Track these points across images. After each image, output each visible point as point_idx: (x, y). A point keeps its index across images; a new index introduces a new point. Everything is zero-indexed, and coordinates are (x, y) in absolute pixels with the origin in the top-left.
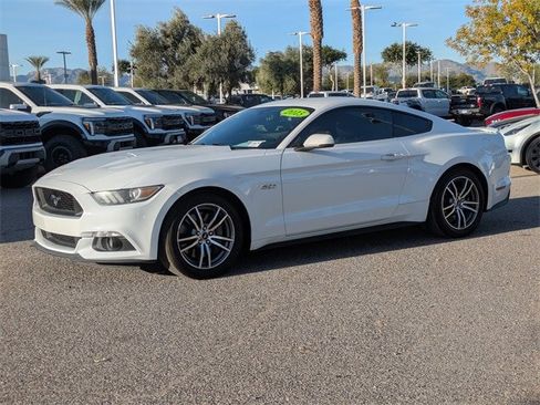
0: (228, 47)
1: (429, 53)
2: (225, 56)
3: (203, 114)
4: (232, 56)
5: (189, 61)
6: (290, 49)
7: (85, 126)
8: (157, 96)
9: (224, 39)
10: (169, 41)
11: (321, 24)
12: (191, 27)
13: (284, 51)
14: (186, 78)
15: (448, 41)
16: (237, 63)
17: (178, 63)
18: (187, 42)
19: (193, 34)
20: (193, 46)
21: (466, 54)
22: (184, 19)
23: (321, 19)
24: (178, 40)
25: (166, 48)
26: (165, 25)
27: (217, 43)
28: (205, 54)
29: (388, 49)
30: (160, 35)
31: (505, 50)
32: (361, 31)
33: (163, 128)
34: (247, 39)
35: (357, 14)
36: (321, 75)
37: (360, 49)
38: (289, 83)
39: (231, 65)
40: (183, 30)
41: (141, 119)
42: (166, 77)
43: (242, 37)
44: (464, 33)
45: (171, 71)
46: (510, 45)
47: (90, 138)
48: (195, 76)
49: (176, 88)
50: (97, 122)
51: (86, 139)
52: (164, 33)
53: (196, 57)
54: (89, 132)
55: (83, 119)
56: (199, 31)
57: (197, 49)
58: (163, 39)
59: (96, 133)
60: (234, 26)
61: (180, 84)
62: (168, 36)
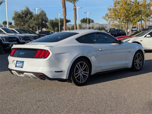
0: (41, 17)
1: (93, 21)
2: (40, 20)
3: (35, 36)
4: (42, 20)
5: (30, 21)
6: (56, 19)
7: (3, 39)
8: (21, 31)
9: (40, 15)
10: (24, 15)
11: (66, 12)
12: (30, 12)
13: (54, 19)
14: (29, 26)
15: (103, 17)
16: (44, 22)
17: (27, 22)
18: (29, 16)
19: (31, 13)
20: (31, 17)
21: (108, 21)
22: (28, 9)
23: (66, 10)
24: (26, 15)
25: (23, 17)
26: (22, 11)
27: (38, 16)
28: (34, 19)
29: (82, 20)
30: (21, 14)
31: (118, 20)
32: (76, 14)
33: (24, 40)
34: (46, 15)
35: (75, 10)
36: (66, 26)
37: (76, 19)
38: (56, 29)
39: (42, 22)
40: (28, 13)
41: (18, 37)
42: (23, 26)
43: (45, 15)
44: (107, 15)
45: (24, 24)
46: (120, 19)
47: (4, 43)
48: (31, 26)
49: (26, 29)
50: (6, 38)
51: (3, 43)
52: (22, 13)
53: (32, 20)
54: (4, 41)
55: (2, 37)
56: (32, 13)
57: (32, 18)
58: (22, 15)
59: (6, 41)
60: (43, 11)
61: (27, 28)
62: (23, 14)
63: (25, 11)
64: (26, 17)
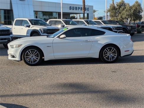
0: (134, 8)
5: (122, 13)
9: (134, 6)
12: (125, 3)
14: (121, 17)
22: (123, 1)
25: (117, 9)
26: (118, 3)
28: (127, 11)
45: (118, 15)
48: (124, 16)
53: (124, 12)
57: (125, 9)
61: (120, 18)
62: (118, 6)
63: (120, 3)
64: (119, 8)
